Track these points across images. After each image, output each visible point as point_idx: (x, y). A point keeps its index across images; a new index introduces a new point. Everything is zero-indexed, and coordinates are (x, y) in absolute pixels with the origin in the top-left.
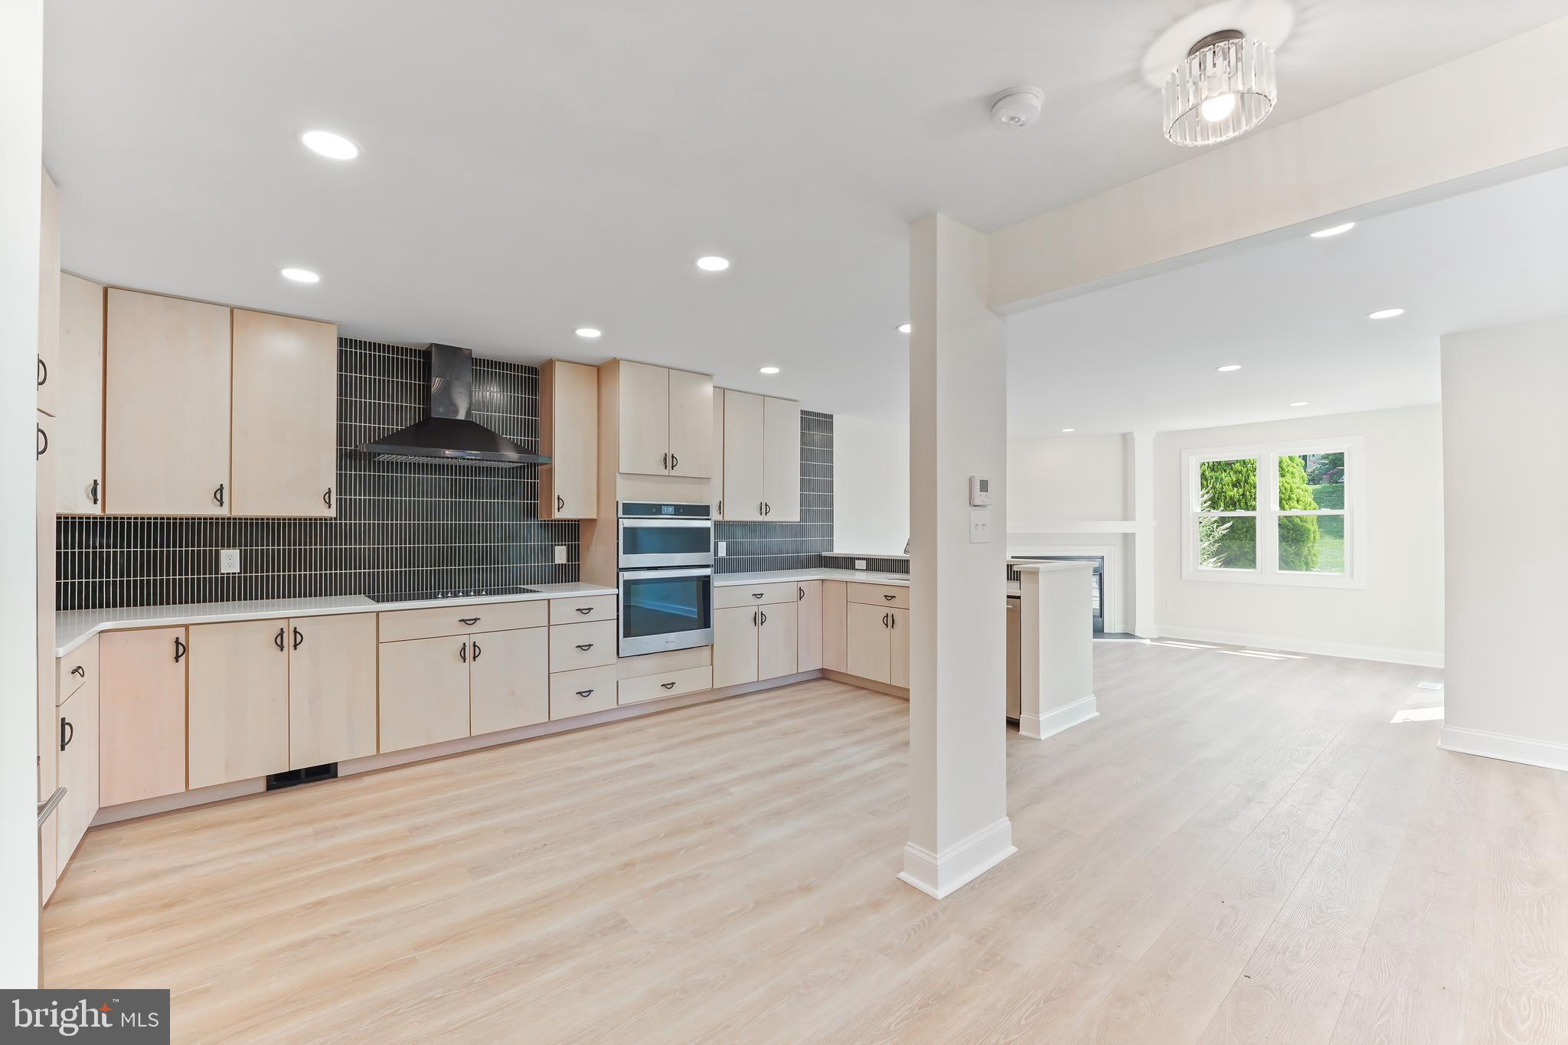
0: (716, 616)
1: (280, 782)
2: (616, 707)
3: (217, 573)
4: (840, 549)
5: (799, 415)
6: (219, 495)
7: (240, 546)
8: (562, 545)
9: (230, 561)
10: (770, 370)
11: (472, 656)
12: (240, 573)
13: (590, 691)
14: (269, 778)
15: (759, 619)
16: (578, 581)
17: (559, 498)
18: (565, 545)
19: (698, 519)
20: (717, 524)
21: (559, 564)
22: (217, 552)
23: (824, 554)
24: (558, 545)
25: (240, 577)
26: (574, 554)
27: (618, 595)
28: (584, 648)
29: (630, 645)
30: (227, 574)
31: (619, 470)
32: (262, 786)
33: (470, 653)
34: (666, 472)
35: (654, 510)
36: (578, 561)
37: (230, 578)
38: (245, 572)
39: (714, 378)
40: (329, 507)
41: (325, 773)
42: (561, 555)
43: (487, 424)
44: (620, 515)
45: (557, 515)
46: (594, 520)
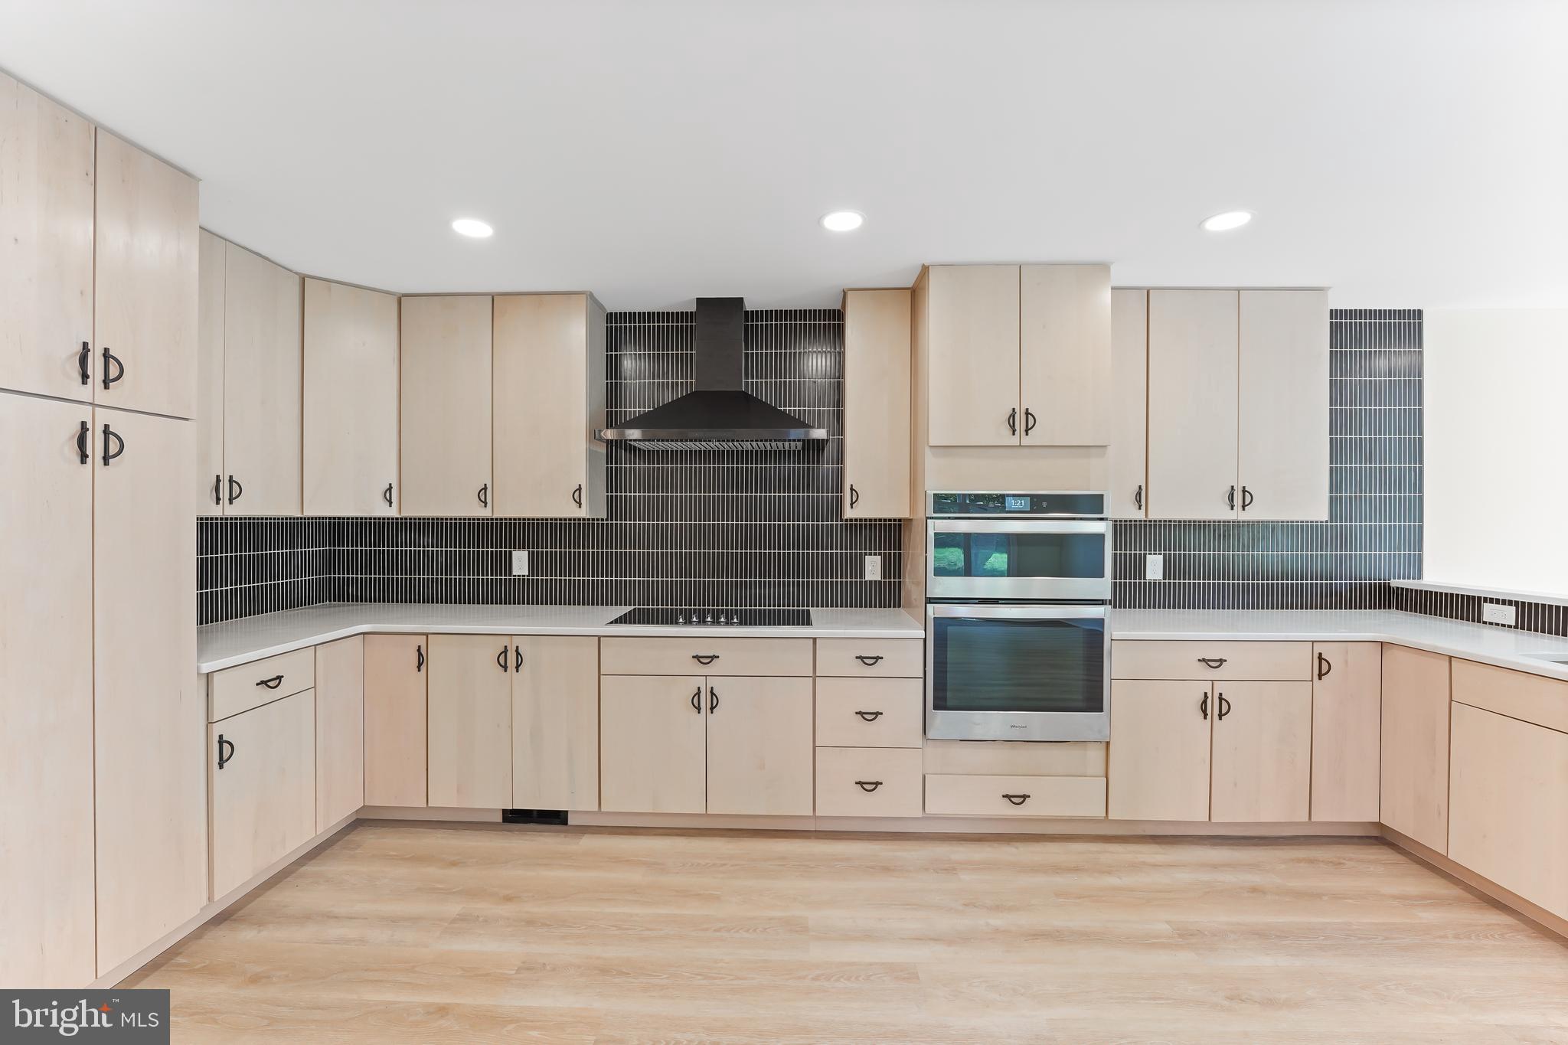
0: (1115, 692)
1: (516, 817)
2: (920, 814)
3: (510, 575)
4: (1437, 576)
5: (1327, 321)
6: (483, 495)
7: (528, 548)
8: (875, 554)
9: (520, 563)
10: (1228, 221)
11: (709, 706)
12: (528, 576)
13: (877, 784)
14: (504, 811)
15: (1215, 707)
16: (899, 606)
17: (852, 489)
18: (880, 554)
19: (1081, 519)
20: (1121, 528)
21: (871, 582)
22: (510, 552)
23: (1395, 583)
24: (870, 554)
25: (528, 580)
26: (894, 567)
27: (925, 640)
28: (870, 716)
29: (945, 721)
30: (519, 576)
31: (928, 441)
32: (499, 818)
33: (706, 701)
34: (1014, 441)
35: (992, 504)
36: (899, 578)
37: (521, 581)
38: (533, 576)
39: (1113, 269)
40: (580, 507)
41: (555, 818)
42: (873, 568)
43: (757, 392)
44: (930, 513)
45: (849, 513)
46: (911, 520)
